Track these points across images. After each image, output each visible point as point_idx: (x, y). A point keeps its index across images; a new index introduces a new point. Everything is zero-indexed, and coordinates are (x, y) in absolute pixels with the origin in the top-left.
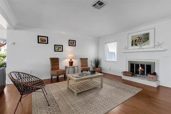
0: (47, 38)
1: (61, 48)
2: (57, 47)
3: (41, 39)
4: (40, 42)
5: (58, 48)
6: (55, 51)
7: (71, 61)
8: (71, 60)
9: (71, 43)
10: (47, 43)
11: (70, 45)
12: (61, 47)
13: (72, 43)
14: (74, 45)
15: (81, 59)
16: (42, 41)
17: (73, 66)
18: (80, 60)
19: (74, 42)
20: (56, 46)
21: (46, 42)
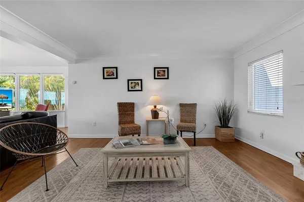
0: (115, 69)
1: (138, 85)
2: (132, 83)
3: (107, 73)
4: (105, 77)
5: (135, 85)
6: (129, 90)
7: (155, 109)
8: (155, 107)
9: (158, 73)
10: (117, 78)
11: (156, 77)
12: (140, 82)
13: (161, 73)
14: (166, 77)
15: (181, 105)
16: (108, 75)
17: (159, 119)
18: (179, 108)
19: (164, 71)
20: (130, 82)
21: (115, 76)
